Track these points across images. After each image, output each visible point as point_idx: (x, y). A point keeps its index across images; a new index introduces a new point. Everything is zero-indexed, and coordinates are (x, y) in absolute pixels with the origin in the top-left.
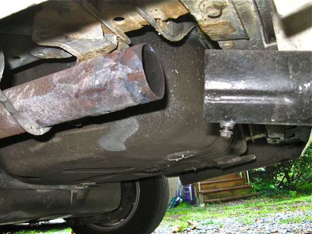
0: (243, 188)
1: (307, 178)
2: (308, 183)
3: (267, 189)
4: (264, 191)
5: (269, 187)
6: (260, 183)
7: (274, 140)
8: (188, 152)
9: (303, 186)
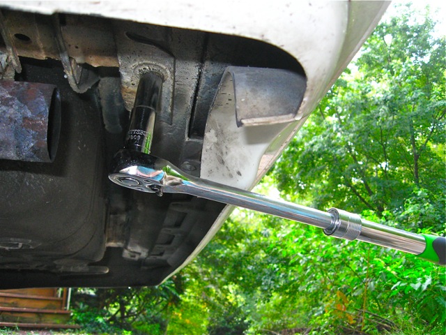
0: (57, 314)
1: (149, 316)
2: (149, 324)
3: (91, 322)
4: (86, 324)
5: (94, 321)
6: (82, 312)
7: (132, 254)
8: (30, 241)
9: (141, 327)
